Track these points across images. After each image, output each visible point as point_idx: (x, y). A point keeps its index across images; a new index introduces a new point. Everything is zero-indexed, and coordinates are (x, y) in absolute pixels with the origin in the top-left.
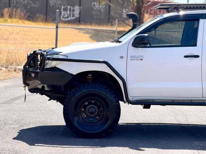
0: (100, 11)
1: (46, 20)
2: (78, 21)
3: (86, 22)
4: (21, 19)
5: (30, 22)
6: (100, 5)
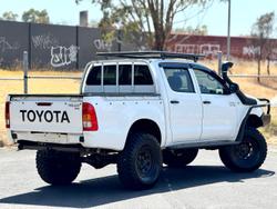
2: (76, 67)
6: (106, 44)
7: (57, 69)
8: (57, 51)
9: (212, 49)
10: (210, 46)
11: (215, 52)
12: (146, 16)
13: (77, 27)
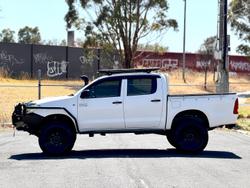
0: (88, 65)
1: (32, 77)
2: (66, 77)
3: (73, 78)
4: (5, 77)
5: (14, 80)
6: (88, 59)
7: (52, 79)
8: (51, 65)
9: (172, 62)
10: (170, 60)
11: (175, 65)
12: (118, 39)
13: (67, 47)
